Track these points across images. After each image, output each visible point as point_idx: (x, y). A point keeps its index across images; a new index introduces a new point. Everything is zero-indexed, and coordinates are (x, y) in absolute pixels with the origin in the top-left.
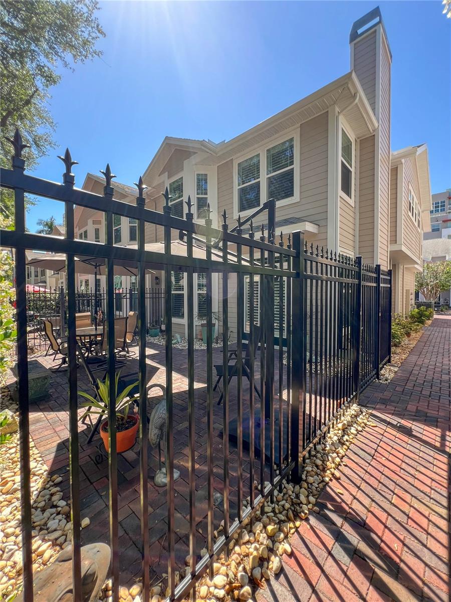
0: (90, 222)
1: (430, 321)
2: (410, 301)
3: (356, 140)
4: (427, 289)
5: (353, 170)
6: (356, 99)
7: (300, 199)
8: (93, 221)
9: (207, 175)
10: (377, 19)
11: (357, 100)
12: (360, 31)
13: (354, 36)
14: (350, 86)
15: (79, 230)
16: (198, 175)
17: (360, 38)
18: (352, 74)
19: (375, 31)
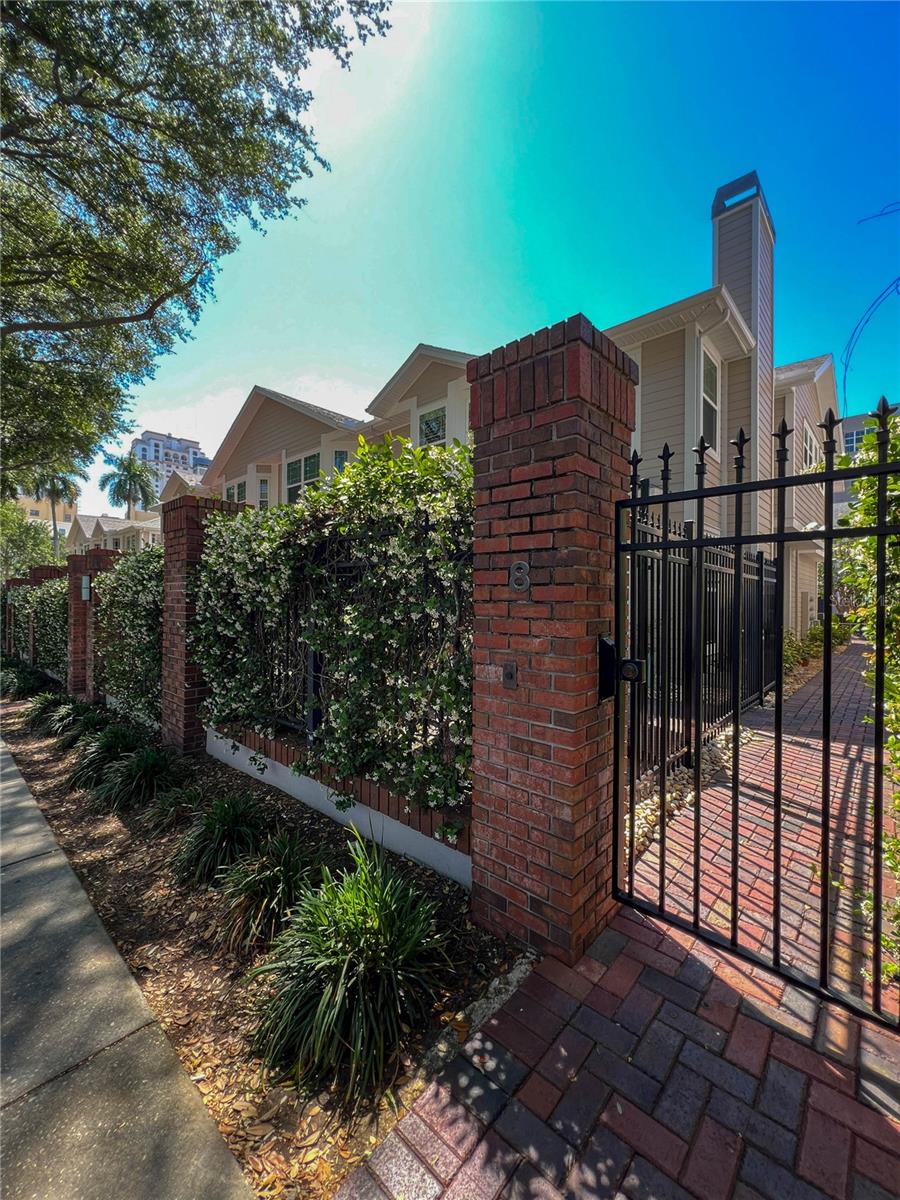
0: (251, 467)
1: (845, 648)
2: (810, 613)
3: (722, 363)
4: (842, 593)
5: (718, 408)
6: (725, 317)
8: (258, 466)
10: (753, 191)
11: (727, 319)
12: (728, 203)
13: (718, 209)
14: (718, 302)
15: (226, 481)
17: (728, 214)
18: (720, 288)
19: (751, 206)
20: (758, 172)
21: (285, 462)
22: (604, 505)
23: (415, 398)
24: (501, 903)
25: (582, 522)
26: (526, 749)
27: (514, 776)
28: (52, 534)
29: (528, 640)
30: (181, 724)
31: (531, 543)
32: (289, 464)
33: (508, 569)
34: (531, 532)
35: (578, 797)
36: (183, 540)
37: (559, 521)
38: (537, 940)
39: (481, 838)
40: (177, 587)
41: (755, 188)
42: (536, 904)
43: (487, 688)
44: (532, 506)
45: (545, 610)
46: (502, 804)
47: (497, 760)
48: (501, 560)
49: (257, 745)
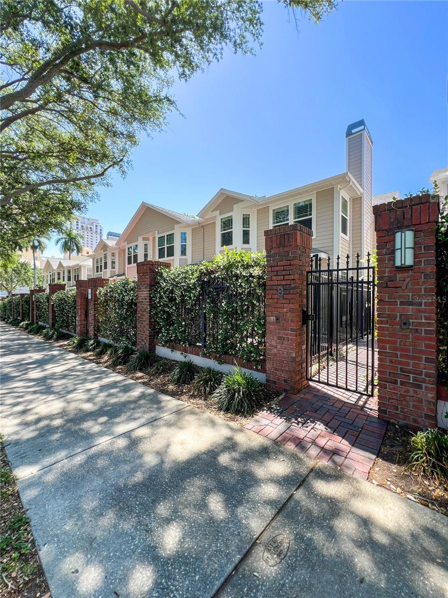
0: (140, 239)
3: (350, 200)
5: (348, 218)
6: (350, 183)
7: (316, 237)
8: (143, 238)
9: (249, 215)
12: (353, 131)
13: (349, 133)
14: (347, 178)
15: (128, 244)
16: (243, 215)
17: (353, 136)
18: (347, 173)
19: (361, 134)
20: (365, 120)
21: (157, 237)
22: (303, 272)
23: (219, 211)
24: (275, 383)
25: (298, 278)
26: (282, 339)
27: (279, 347)
28: (33, 267)
29: (283, 309)
30: (147, 345)
31: (284, 283)
32: (159, 238)
33: (277, 290)
34: (284, 280)
35: (297, 351)
36: (148, 277)
37: (292, 277)
38: (285, 391)
39: (268, 366)
40: (144, 294)
41: (363, 126)
42: (285, 381)
43: (270, 323)
44: (284, 273)
45: (288, 301)
46: (275, 355)
47: (274, 343)
48: (275, 287)
49: (182, 349)
